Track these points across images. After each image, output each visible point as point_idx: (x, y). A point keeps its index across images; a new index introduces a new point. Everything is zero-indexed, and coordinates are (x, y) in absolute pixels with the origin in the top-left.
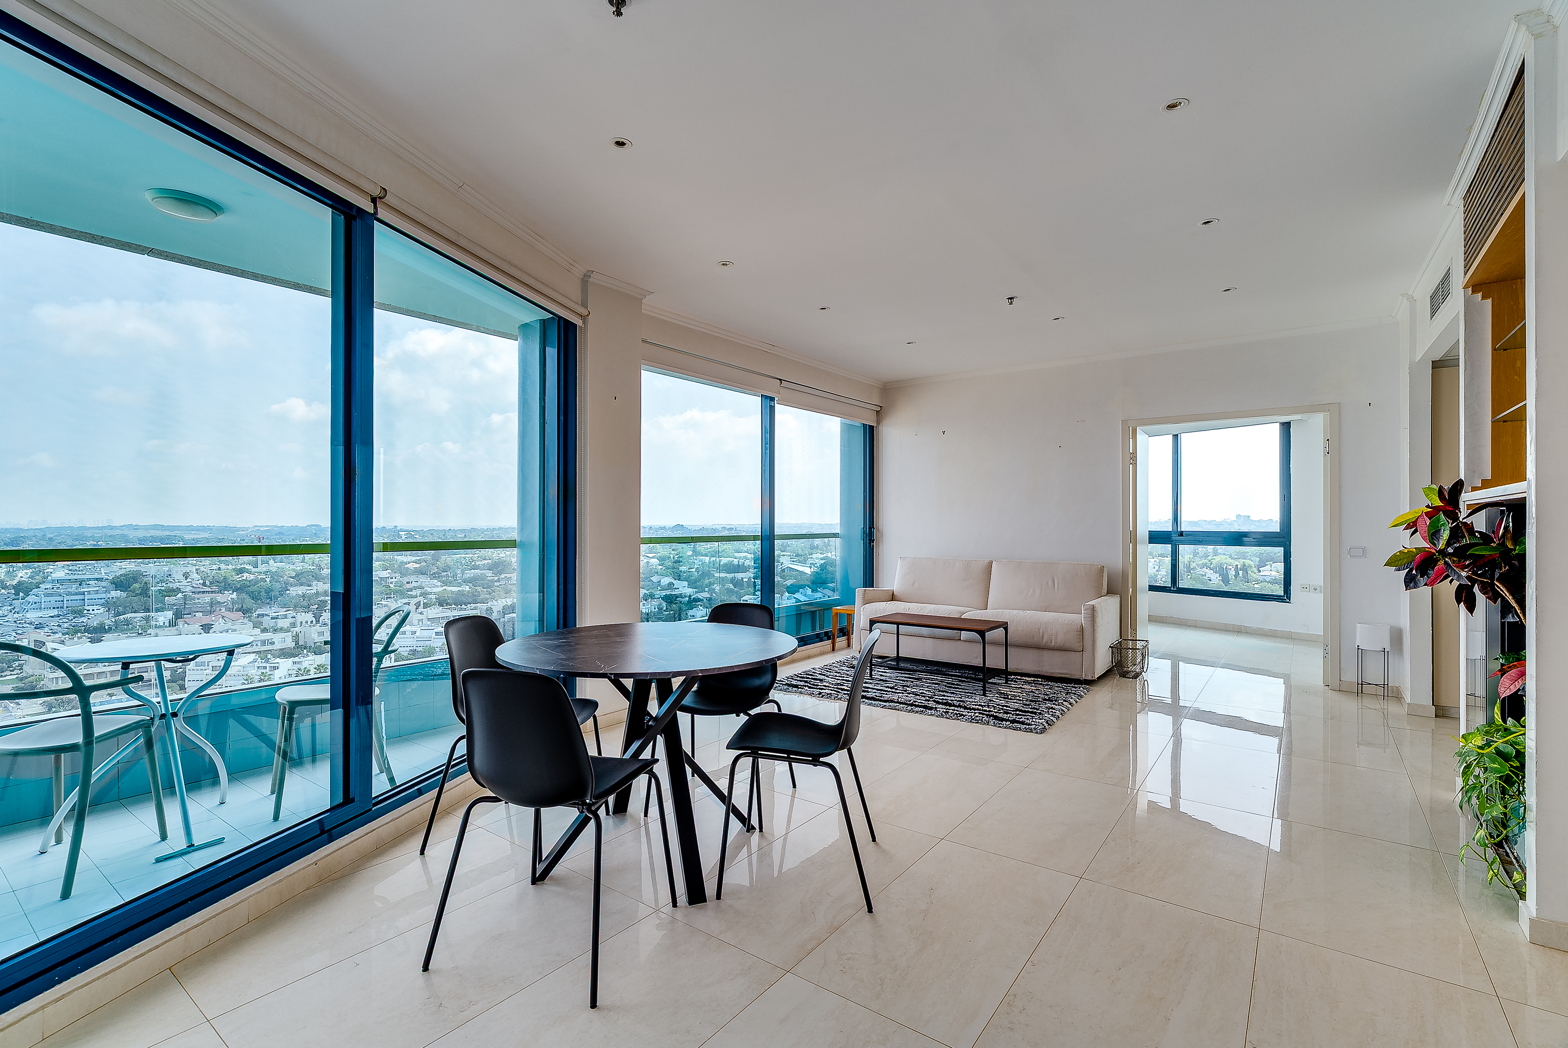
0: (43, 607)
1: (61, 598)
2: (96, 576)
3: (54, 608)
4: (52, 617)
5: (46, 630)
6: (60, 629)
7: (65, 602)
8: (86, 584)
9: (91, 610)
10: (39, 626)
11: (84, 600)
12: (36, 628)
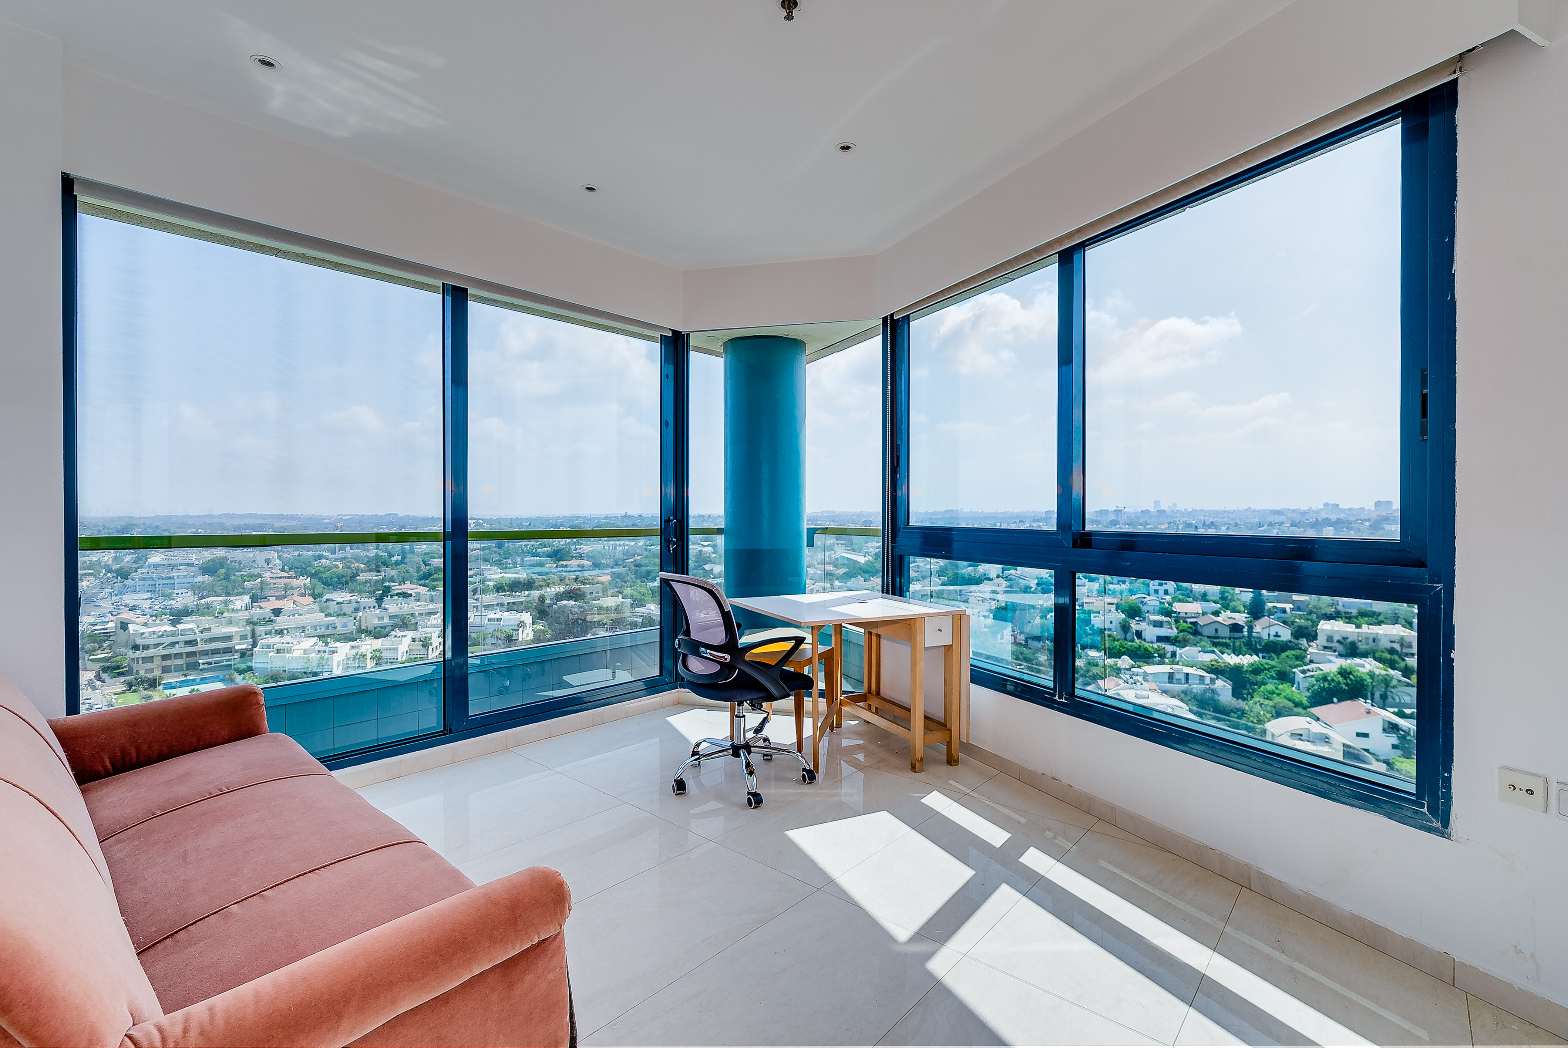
0: (137, 590)
1: (153, 582)
2: (187, 561)
3: (148, 591)
4: (146, 599)
5: (138, 612)
6: (150, 611)
7: (157, 586)
8: (177, 569)
9: (180, 594)
10: (133, 609)
11: (174, 584)
12: (130, 610)
